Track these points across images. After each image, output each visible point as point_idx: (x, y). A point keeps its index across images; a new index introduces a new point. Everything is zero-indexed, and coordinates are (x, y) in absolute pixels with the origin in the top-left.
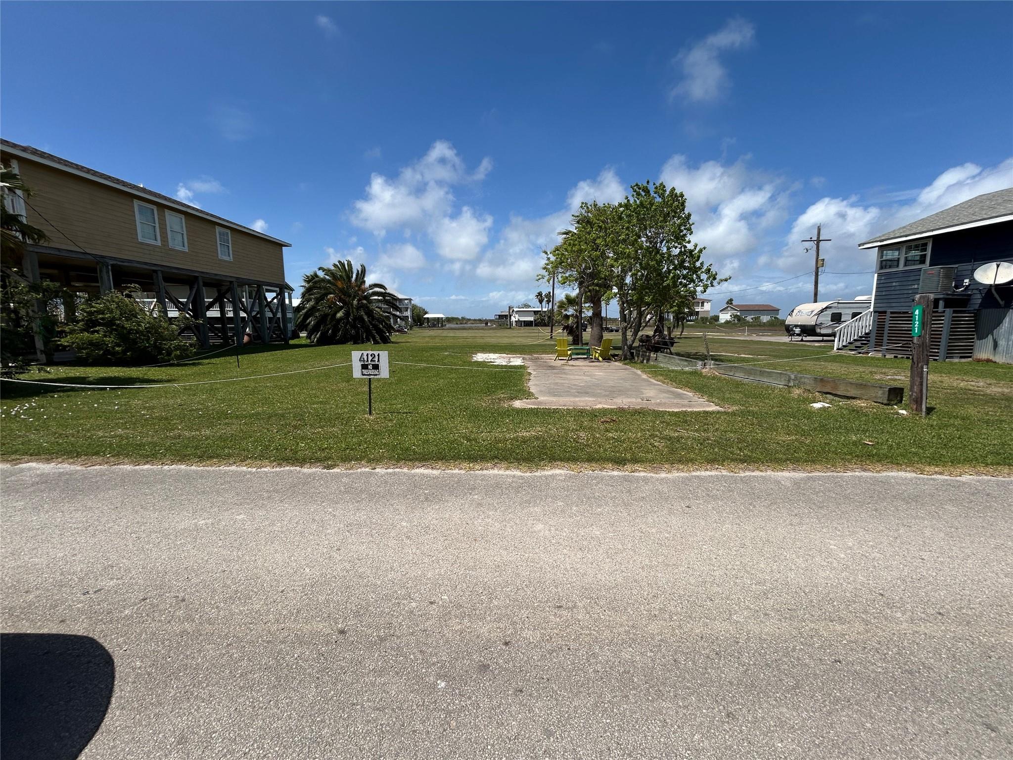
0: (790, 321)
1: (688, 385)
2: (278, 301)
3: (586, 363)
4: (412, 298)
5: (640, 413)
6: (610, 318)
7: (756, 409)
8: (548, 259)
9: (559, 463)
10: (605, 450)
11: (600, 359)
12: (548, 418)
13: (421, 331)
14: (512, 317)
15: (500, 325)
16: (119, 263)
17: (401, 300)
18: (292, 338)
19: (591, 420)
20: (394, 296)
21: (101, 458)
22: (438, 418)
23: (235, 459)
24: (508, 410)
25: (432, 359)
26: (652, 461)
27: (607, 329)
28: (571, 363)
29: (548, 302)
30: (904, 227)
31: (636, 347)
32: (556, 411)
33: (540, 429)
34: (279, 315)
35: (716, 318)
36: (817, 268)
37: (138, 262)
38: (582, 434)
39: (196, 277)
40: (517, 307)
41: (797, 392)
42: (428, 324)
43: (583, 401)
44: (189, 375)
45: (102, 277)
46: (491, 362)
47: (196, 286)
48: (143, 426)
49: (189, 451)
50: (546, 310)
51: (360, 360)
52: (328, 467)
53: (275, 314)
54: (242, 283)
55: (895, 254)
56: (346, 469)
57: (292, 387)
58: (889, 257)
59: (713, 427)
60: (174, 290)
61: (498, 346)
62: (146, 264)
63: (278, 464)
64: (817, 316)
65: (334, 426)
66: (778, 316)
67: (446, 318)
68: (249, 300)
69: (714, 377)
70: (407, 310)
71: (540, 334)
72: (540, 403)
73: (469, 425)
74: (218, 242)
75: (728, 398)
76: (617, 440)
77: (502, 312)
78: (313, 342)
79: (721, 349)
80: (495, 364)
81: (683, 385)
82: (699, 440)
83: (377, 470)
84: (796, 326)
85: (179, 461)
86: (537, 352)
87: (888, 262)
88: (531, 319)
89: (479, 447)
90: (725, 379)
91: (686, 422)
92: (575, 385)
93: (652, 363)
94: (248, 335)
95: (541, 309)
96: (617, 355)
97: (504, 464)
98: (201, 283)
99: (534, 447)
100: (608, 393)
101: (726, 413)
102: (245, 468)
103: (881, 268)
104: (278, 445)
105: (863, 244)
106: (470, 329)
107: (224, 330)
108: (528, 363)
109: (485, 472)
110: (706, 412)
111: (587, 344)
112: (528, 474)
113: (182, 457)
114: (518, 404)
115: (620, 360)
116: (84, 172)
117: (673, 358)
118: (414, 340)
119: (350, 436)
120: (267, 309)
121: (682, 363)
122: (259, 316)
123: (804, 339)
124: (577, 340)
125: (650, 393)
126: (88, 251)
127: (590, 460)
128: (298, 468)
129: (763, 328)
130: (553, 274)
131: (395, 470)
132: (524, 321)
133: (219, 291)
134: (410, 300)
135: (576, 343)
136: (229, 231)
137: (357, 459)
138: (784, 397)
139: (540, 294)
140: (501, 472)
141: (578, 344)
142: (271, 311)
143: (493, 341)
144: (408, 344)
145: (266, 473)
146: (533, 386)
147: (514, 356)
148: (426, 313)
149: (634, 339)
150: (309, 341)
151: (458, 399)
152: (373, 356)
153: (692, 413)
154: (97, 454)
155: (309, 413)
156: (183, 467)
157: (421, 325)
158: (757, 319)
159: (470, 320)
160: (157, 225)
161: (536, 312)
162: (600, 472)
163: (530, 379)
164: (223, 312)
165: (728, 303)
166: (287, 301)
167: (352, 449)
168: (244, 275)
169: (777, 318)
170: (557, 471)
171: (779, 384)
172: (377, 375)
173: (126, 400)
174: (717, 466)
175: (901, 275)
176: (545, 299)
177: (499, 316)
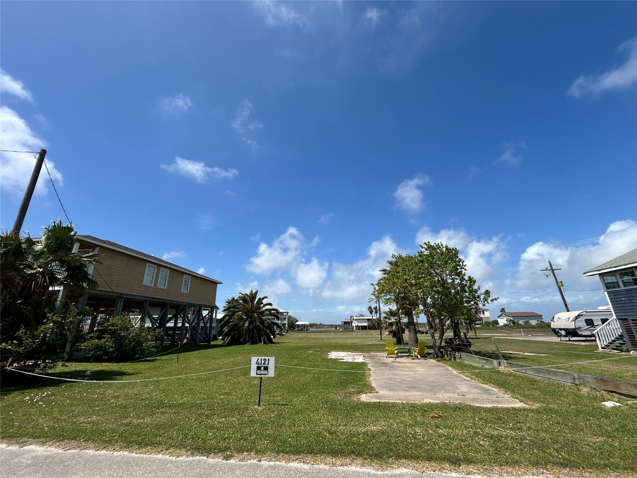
0: (553, 325)
1: (490, 381)
2: (209, 316)
3: (409, 360)
4: (289, 312)
5: (460, 408)
6: (420, 323)
7: (556, 406)
8: (375, 288)
9: (403, 460)
10: (440, 448)
11: (419, 356)
12: (388, 413)
13: (294, 334)
14: (353, 323)
15: (345, 329)
16: (128, 297)
17: (282, 313)
18: (213, 340)
19: (423, 415)
20: (278, 310)
21: (77, 442)
22: (307, 411)
23: (163, 447)
24: (357, 404)
25: (301, 357)
26: (482, 462)
27: (419, 331)
28: (399, 360)
29: (376, 312)
30: (610, 261)
31: (444, 346)
32: (394, 405)
33: (384, 423)
34: (208, 325)
35: (496, 322)
36: (559, 288)
37: (139, 296)
38: (418, 430)
39: (167, 304)
40: (355, 317)
41: (585, 390)
42: (298, 328)
43: (413, 395)
44: (146, 369)
45: (117, 305)
46: (341, 359)
47: (165, 309)
48: (110, 413)
49: (134, 438)
50: (375, 318)
51: (256, 363)
52: (227, 458)
53: (205, 324)
54: (190, 305)
55: (613, 278)
56: (239, 461)
57: (208, 380)
58: (610, 281)
59: (525, 425)
60: (152, 310)
61: (345, 346)
62: (142, 297)
63: (192, 454)
64: (574, 322)
65: (233, 416)
66: (543, 320)
67: (310, 324)
68: (192, 316)
69: (510, 374)
70: (285, 320)
71: (373, 336)
72: (380, 397)
73: (330, 418)
74: (183, 283)
75: (528, 395)
76: (447, 437)
77: (346, 320)
78: (225, 343)
79: (508, 348)
80: (344, 361)
81: (487, 381)
82: (517, 439)
83: (263, 462)
84: (561, 329)
85: (125, 447)
86: (373, 351)
87: (611, 284)
88: (366, 324)
89: (339, 440)
90: (520, 376)
91: (500, 419)
92: (404, 380)
93: (458, 360)
94: (187, 338)
95: (371, 318)
96: (431, 354)
97: (359, 461)
98: (168, 306)
99: (381, 442)
100: (430, 388)
101: (531, 410)
102: (167, 457)
103: (608, 288)
104: (194, 434)
105: (587, 273)
106: (326, 331)
107: (173, 335)
108: (368, 361)
109: (345, 468)
110: (514, 409)
111: (407, 344)
112: (380, 473)
113: (128, 444)
114: (364, 398)
115: (434, 358)
116: (128, 251)
117: (473, 356)
118: (289, 341)
119: (244, 426)
120: (202, 321)
121: (481, 361)
122: (196, 326)
123: (571, 339)
124: (400, 341)
125: (464, 388)
126: (115, 291)
127: (429, 458)
128: (205, 458)
129: (535, 330)
130: (378, 298)
131: (276, 463)
132: (361, 326)
133: (176, 311)
134: (288, 313)
135: (400, 343)
136: (190, 277)
137: (248, 451)
138: (575, 394)
139: (370, 308)
140: (358, 469)
141: (401, 344)
142: (204, 322)
143: (341, 341)
144: (285, 344)
145: (182, 462)
146: (374, 380)
147: (357, 354)
148: (297, 321)
149: (441, 342)
150: (223, 342)
151: (320, 393)
152: (265, 360)
153: (503, 409)
154: (75, 438)
155: (218, 403)
156: (126, 453)
157: (293, 329)
158: (527, 322)
159: (325, 325)
160: (155, 275)
161: (368, 320)
162: (440, 473)
163: (370, 375)
164: (176, 323)
165: (501, 311)
166: (214, 317)
167: (245, 440)
168: (193, 301)
169: (543, 322)
170: (404, 470)
171: (568, 382)
172: (266, 374)
173: (104, 390)
174: (542, 470)
175: (625, 293)
176: (374, 311)
177: (344, 322)
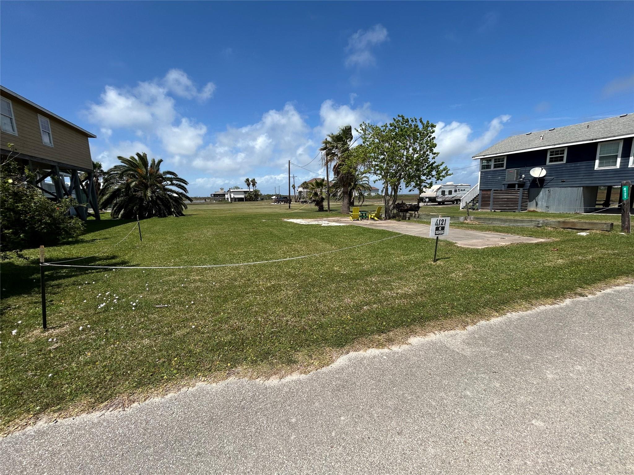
11: (376, 218)
14: (227, 195)
15: (218, 201)
29: (253, 185)
40: (228, 189)
50: (252, 190)
51: (436, 225)
55: (489, 162)
58: (486, 164)
64: (436, 192)
74: (41, 129)
77: (215, 192)
84: (426, 198)
88: (243, 196)
95: (249, 190)
103: (482, 169)
105: (475, 157)
115: (386, 219)
132: (238, 198)
136: (48, 119)
139: (248, 180)
152: (443, 220)
161: (245, 192)
172: (442, 234)
175: (492, 172)
176: (251, 183)
177: (214, 195)
